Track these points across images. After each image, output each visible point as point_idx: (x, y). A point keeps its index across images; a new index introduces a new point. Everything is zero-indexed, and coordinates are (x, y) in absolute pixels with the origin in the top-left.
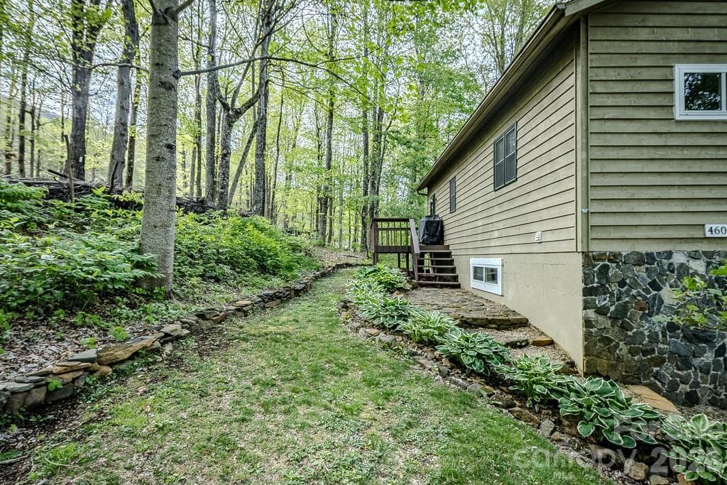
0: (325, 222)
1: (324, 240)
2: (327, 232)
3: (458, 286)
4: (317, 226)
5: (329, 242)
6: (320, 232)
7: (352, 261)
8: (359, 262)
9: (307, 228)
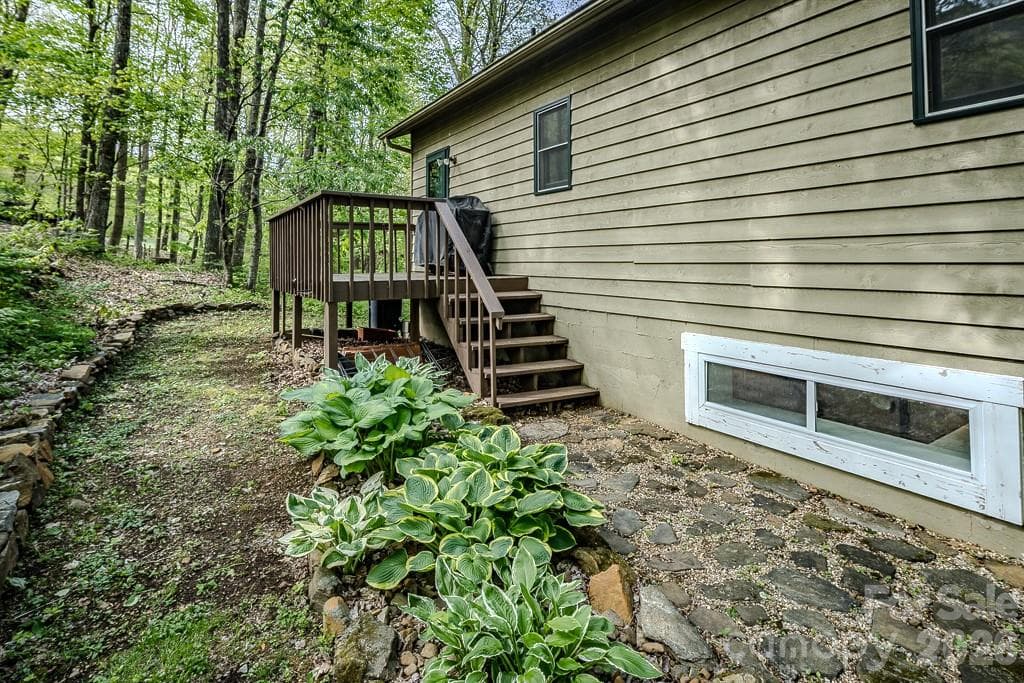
0: (104, 197)
1: (101, 239)
2: (111, 218)
3: (592, 401)
4: (80, 204)
5: (114, 242)
6: (90, 217)
7: (190, 297)
8: (210, 300)
9: (49, 204)
